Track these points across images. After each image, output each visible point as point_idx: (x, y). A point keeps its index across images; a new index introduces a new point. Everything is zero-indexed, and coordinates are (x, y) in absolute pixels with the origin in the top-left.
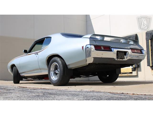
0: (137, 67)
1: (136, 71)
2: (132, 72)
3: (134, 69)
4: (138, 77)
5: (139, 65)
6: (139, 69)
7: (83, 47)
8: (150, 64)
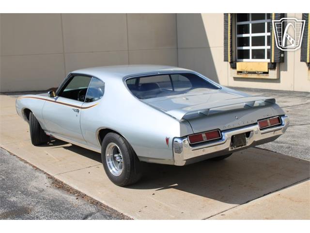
0: (280, 63)
1: (276, 70)
2: (267, 71)
3: (272, 66)
4: (279, 82)
5: (283, 58)
6: (282, 65)
7: (167, 140)
8: (306, 57)
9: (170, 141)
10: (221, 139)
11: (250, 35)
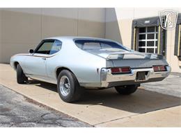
5: (164, 53)
9: (100, 70)
10: (130, 73)
11: (146, 40)
